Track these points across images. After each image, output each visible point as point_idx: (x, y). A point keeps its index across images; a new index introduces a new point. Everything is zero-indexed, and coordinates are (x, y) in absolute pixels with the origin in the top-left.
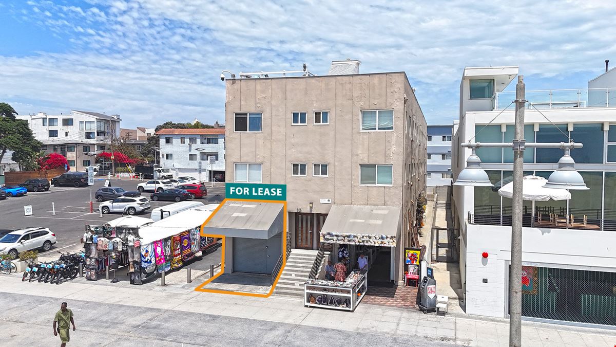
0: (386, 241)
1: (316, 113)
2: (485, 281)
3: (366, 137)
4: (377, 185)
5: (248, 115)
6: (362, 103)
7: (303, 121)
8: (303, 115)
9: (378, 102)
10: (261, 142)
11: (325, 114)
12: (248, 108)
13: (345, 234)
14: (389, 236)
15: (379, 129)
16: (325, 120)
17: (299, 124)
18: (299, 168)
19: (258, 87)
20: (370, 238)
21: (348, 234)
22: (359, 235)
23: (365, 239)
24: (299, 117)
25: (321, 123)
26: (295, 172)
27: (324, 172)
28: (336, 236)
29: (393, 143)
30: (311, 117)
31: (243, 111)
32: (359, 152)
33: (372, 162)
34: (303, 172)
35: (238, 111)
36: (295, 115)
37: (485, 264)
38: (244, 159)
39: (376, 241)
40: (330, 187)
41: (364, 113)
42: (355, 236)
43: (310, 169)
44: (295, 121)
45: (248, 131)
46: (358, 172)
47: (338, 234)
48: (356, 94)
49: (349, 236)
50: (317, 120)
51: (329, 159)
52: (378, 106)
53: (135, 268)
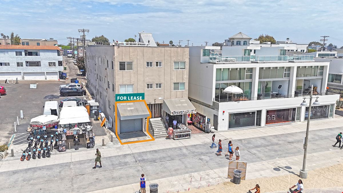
0: (193, 112)
1: (156, 62)
2: (223, 120)
3: (176, 72)
4: (179, 90)
5: (126, 63)
6: (174, 59)
7: (151, 66)
8: (151, 63)
9: (180, 59)
10: (132, 75)
11: (160, 63)
12: (126, 60)
13: (180, 111)
14: (194, 110)
15: (180, 69)
16: (160, 65)
17: (149, 67)
18: (149, 86)
19: (131, 50)
20: (188, 111)
21: (181, 111)
22: (185, 111)
23: (187, 112)
24: (149, 64)
25: (159, 67)
26: (148, 88)
27: (160, 87)
28: (177, 112)
29: (185, 74)
30: (154, 64)
31: (123, 61)
32: (173, 78)
33: (178, 82)
34: (151, 87)
35: (121, 61)
36: (148, 63)
37: (223, 114)
38: (125, 83)
39: (190, 112)
40: (163, 93)
41: (175, 62)
42: (183, 111)
43: (154, 86)
44: (148, 66)
45: (126, 70)
46: (173, 86)
47: (178, 111)
48: (172, 55)
49: (181, 112)
50: (157, 65)
51: (162, 81)
52: (180, 60)
53: (90, 141)
